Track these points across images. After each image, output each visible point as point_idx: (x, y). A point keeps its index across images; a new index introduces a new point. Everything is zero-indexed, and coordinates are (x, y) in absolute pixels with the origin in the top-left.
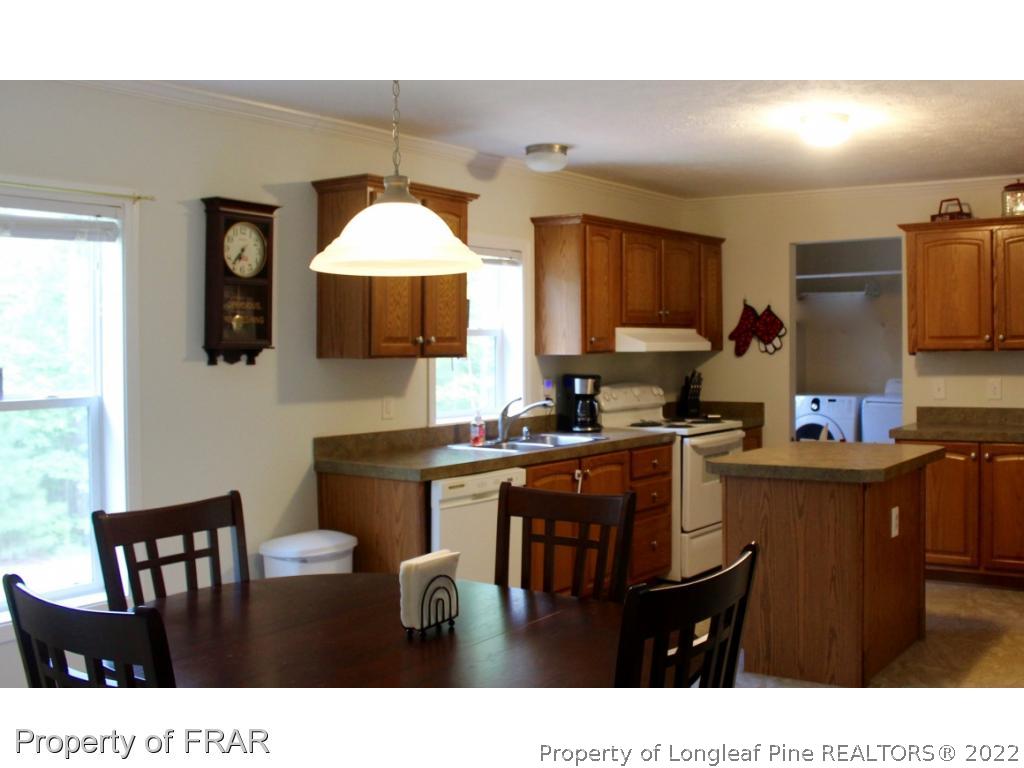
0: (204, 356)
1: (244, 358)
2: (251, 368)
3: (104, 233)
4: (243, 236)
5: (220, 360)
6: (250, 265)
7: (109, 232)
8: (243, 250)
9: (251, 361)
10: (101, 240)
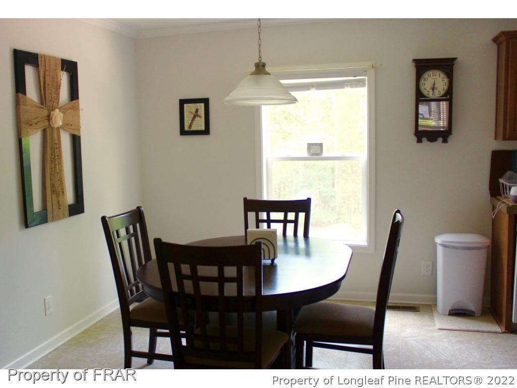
0: (415, 139)
1: (440, 139)
2: (445, 144)
3: (360, 83)
4: (434, 77)
5: (424, 140)
6: (439, 91)
7: (361, 83)
8: (434, 84)
9: (445, 141)
10: (357, 87)
